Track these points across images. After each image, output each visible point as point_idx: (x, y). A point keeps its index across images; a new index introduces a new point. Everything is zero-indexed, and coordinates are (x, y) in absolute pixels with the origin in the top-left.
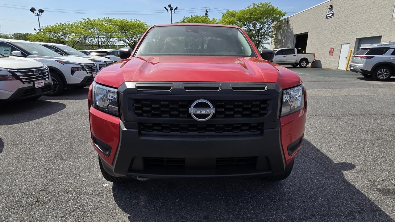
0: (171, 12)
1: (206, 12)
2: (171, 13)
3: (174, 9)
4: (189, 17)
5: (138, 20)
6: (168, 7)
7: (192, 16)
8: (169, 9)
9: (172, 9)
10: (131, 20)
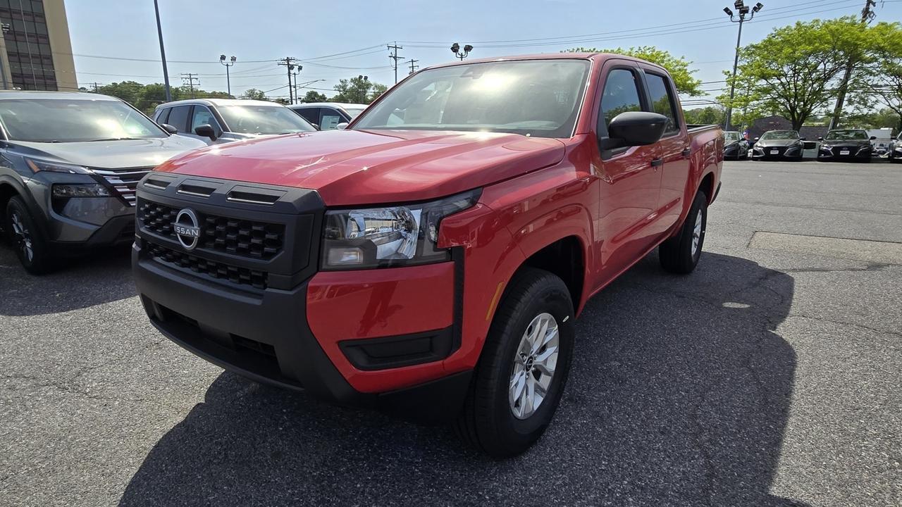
0: (742, 18)
1: (868, 5)
2: (741, 21)
3: (751, 10)
4: (788, 27)
5: (649, 49)
6: (732, 8)
7: (798, 24)
8: (736, 12)
9: (744, 11)
10: (632, 49)
